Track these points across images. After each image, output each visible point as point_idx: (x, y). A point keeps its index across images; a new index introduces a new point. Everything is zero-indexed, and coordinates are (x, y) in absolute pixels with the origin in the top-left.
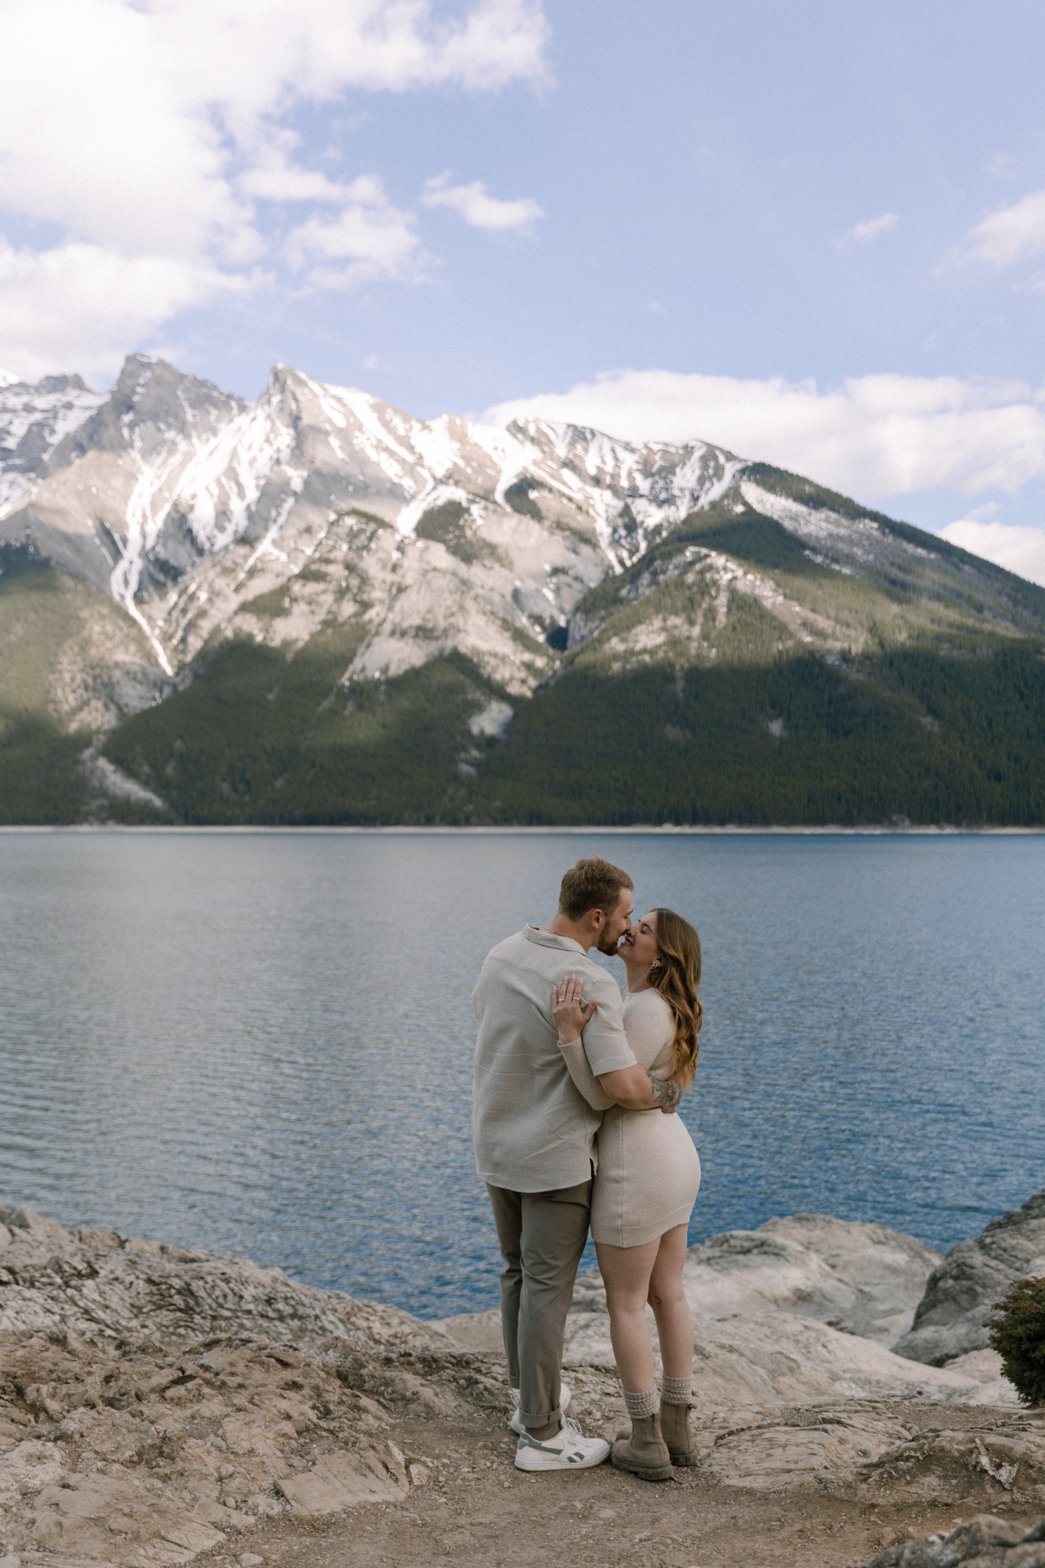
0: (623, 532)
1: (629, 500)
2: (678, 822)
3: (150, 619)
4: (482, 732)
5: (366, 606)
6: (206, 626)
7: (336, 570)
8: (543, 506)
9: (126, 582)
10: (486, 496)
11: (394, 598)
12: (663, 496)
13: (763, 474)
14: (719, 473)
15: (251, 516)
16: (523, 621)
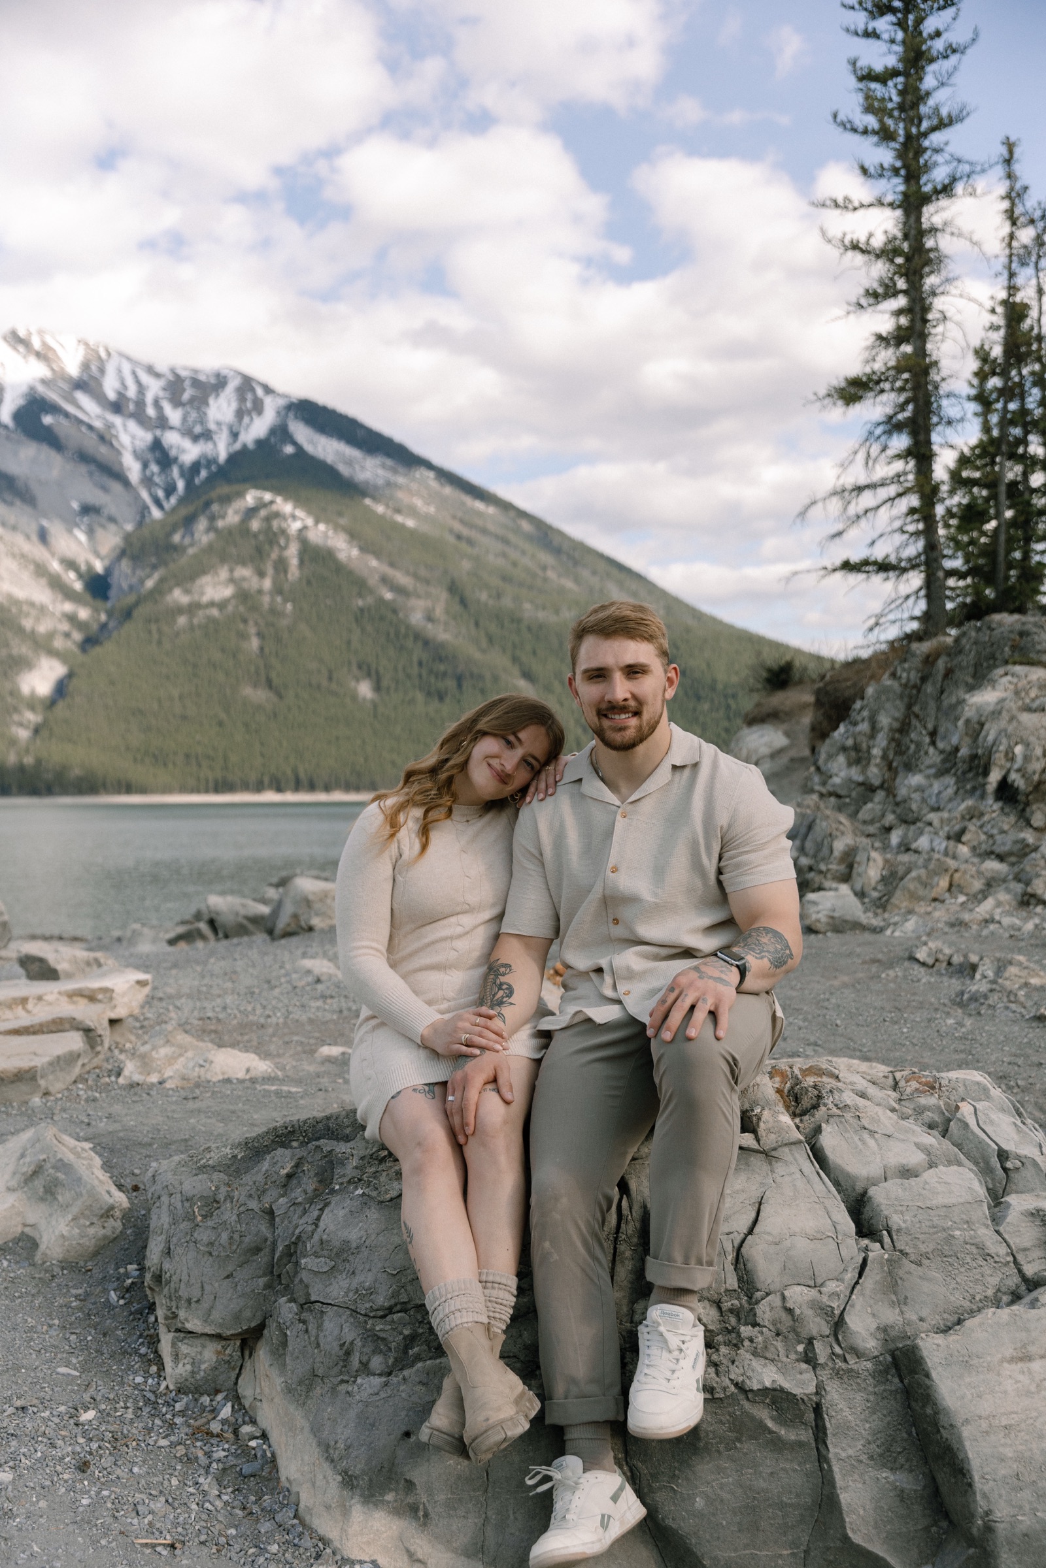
0: (154, 468)
1: (158, 432)
2: (279, 790)
4: (33, 693)
8: (57, 430)
12: (198, 429)
13: (311, 411)
14: (258, 408)
16: (55, 566)
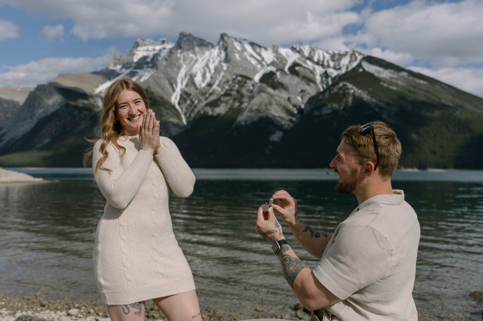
0: (324, 79)
1: (327, 69)
3: (182, 109)
4: (273, 140)
5: (241, 103)
6: (196, 110)
7: (234, 93)
8: (300, 72)
9: (176, 98)
10: (282, 70)
11: (250, 101)
12: (337, 67)
14: (355, 59)
15: (212, 78)
16: (291, 107)
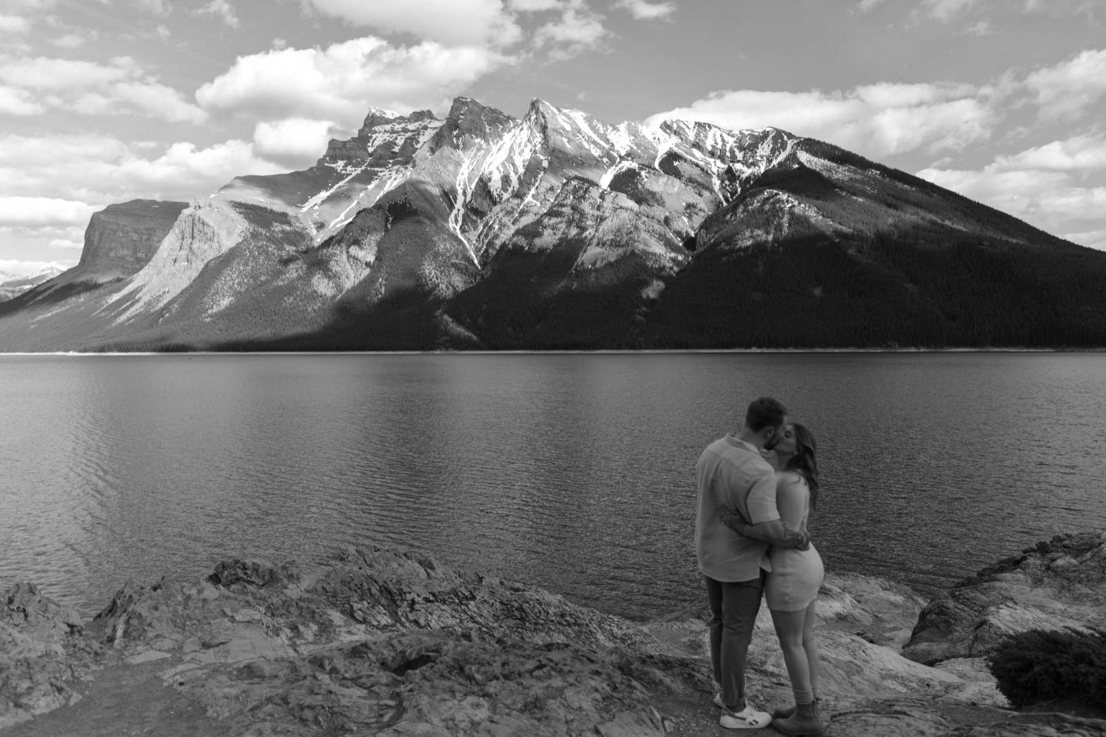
0: (727, 182)
1: (731, 164)
2: (760, 347)
3: (469, 240)
4: (648, 296)
5: (583, 229)
6: (498, 243)
7: (567, 210)
8: (681, 169)
9: (456, 221)
10: (650, 167)
11: (599, 224)
12: (751, 161)
13: (810, 145)
14: (784, 146)
15: (521, 182)
16: (671, 235)
